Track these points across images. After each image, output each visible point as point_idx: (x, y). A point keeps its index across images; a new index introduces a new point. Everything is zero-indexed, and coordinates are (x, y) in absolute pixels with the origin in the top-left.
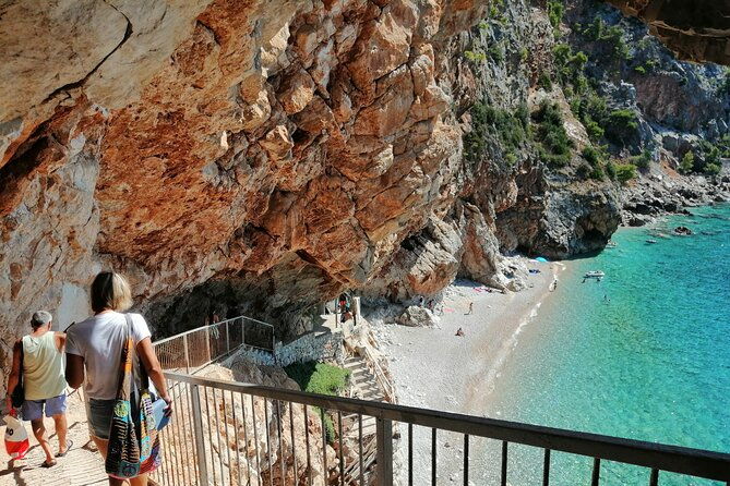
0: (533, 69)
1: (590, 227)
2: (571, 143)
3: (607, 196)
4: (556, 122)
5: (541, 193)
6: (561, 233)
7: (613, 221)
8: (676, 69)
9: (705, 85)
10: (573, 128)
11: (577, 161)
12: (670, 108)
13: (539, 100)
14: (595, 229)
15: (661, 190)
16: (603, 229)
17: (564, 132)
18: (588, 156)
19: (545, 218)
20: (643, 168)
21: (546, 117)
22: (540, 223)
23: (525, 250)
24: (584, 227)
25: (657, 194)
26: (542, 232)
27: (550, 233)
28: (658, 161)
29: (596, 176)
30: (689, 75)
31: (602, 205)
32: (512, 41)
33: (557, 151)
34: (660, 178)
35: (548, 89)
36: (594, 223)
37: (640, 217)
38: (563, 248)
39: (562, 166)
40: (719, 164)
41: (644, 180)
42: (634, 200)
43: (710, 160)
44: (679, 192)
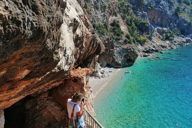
0: (111, 10)
1: (128, 58)
2: (122, 33)
3: (133, 49)
4: (118, 26)
5: (113, 48)
6: (119, 60)
7: (135, 56)
8: (160, 8)
9: (169, 13)
10: (123, 28)
11: (124, 38)
12: (159, 20)
13: (113, 19)
14: (130, 59)
15: (155, 45)
16: (132, 59)
17: (120, 29)
18: (127, 37)
19: (115, 56)
20: (150, 39)
21: (115, 25)
22: (113, 57)
23: (109, 66)
24: (127, 58)
25: (154, 47)
26: (114, 60)
27: (116, 60)
28: (155, 37)
29: (129, 43)
30: (164, 10)
31: (131, 51)
32: (102, 2)
33: (118, 35)
34: (155, 42)
35: (116, 16)
36: (129, 57)
37: (147, 54)
38: (120, 65)
39: (120, 40)
40: (173, 37)
41: (150, 43)
42: (146, 49)
43: (171, 36)
44: (161, 46)
